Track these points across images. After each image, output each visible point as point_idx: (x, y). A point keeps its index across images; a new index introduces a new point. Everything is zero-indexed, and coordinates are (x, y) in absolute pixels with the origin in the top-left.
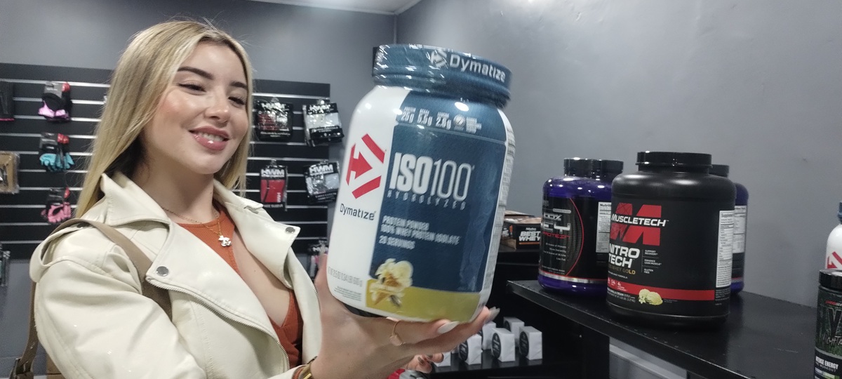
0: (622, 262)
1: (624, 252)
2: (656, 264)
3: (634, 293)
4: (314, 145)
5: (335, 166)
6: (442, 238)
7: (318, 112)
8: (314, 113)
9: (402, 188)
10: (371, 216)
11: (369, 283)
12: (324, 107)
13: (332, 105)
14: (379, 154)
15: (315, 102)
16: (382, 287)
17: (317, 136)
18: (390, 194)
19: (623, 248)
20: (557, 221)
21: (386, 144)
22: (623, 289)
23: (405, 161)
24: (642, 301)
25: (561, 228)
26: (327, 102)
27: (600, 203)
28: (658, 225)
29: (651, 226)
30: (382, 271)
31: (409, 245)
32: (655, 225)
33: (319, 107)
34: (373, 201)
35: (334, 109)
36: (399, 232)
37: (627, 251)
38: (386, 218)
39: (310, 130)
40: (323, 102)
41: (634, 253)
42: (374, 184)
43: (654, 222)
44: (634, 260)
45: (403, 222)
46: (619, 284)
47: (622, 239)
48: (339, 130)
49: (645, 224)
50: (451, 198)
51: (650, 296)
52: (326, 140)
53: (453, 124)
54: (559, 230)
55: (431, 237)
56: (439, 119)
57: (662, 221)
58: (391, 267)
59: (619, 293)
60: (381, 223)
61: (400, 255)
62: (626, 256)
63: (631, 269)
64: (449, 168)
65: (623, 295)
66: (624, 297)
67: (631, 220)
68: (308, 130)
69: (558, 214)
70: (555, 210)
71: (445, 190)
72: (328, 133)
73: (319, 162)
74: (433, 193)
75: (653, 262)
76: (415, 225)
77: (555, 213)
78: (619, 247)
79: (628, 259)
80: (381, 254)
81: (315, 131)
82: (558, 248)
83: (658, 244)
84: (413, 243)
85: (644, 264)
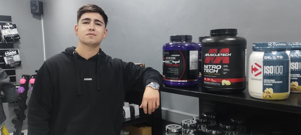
0: (213, 71)
1: (214, 67)
2: (228, 70)
3: (220, 82)
4: (7, 43)
5: (17, 51)
6: (279, 82)
7: (7, 28)
8: (6, 28)
9: (267, 73)
10: (261, 80)
11: (263, 94)
12: (10, 26)
13: (13, 25)
14: (260, 67)
15: (5, 24)
16: (266, 94)
17: (8, 38)
18: (264, 75)
19: (213, 66)
20: (174, 59)
21: (261, 64)
22: (214, 81)
23: (266, 67)
24: (223, 84)
25: (176, 62)
26: (11, 24)
27: (190, 51)
28: (228, 56)
29: (225, 56)
30: (266, 91)
31: (271, 85)
32: (227, 56)
33: (7, 26)
34: (261, 77)
35: (15, 26)
36: (268, 82)
37: (216, 67)
38: (264, 80)
39: (4, 36)
40: (9, 24)
41: (219, 67)
42: (260, 73)
43: (227, 55)
44: (219, 70)
45: (269, 80)
46: (212, 79)
47: (213, 62)
48: (18, 36)
49: (223, 56)
50: (279, 74)
51: (226, 82)
52: (12, 40)
53: (277, 58)
54: (175, 63)
55: (276, 82)
56: (273, 57)
57: (229, 54)
58: (267, 90)
59: (212, 83)
60: (263, 81)
61: (269, 87)
62: (215, 68)
63: (218, 73)
64: (278, 67)
65: (214, 83)
66: (215, 84)
67: (217, 55)
68: (3, 36)
69: (174, 57)
70: (172, 55)
71: (277, 72)
72: (13, 37)
73: (9, 50)
74: (275, 73)
75: (227, 70)
76: (272, 80)
77: (173, 57)
78: (211, 66)
79: (216, 70)
80: (265, 87)
81: (7, 36)
82: (175, 70)
83: (228, 63)
84: (272, 84)
85: (223, 71)
